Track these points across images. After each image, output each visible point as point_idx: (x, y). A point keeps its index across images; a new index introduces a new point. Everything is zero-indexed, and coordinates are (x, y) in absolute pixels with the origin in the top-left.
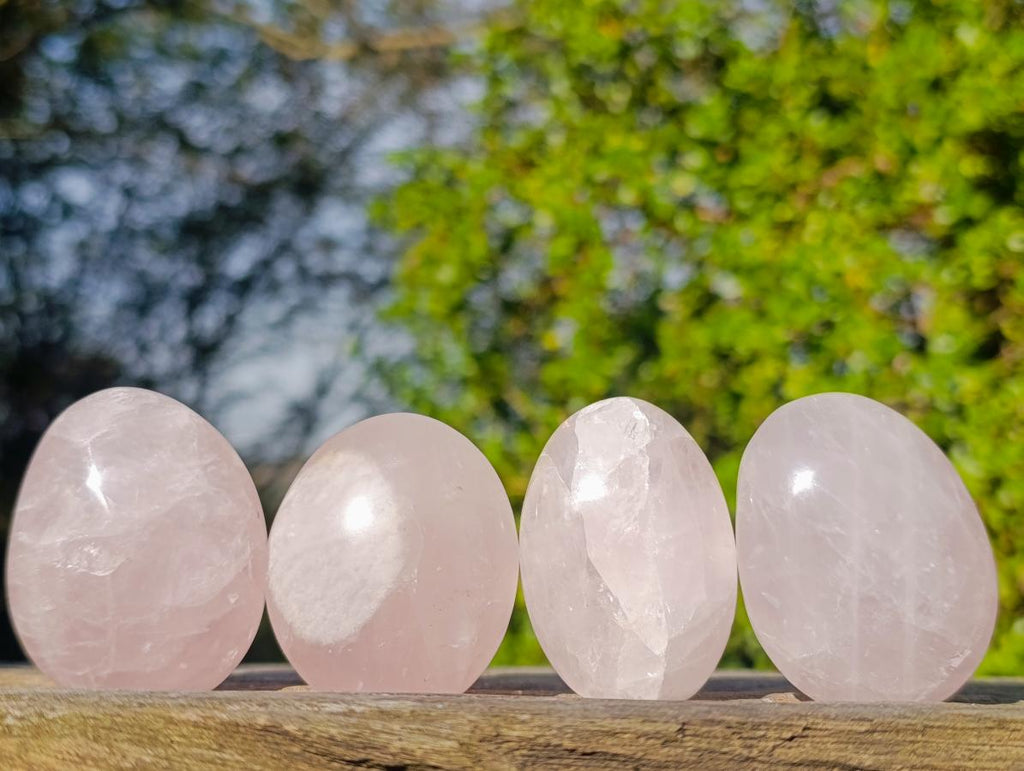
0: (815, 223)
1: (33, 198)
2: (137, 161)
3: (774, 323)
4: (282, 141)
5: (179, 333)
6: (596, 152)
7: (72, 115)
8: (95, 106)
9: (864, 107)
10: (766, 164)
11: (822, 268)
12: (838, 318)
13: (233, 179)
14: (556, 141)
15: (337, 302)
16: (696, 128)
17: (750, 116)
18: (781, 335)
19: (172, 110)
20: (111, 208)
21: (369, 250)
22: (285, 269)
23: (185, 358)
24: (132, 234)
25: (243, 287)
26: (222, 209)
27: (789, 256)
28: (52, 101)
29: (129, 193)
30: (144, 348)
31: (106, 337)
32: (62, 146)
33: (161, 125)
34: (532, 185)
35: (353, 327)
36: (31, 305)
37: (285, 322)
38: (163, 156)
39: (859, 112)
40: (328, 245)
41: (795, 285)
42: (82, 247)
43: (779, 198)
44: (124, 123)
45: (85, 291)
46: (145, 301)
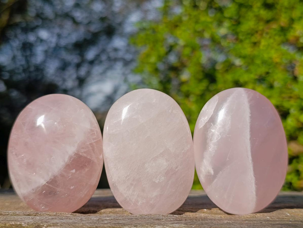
0: (263, 43)
1: (31, 38)
2: (61, 27)
3: (251, 73)
4: (103, 19)
5: (74, 76)
6: (197, 22)
7: (42, 13)
8: (48, 11)
9: (278, 7)
10: (249, 24)
11: (266, 56)
12: (270, 71)
13: (89, 31)
14: (185, 19)
15: (119, 67)
16: (227, 14)
17: (243, 10)
18: (253, 76)
19: (71, 11)
20: (54, 40)
21: (127, 51)
22: (104, 57)
23: (76, 83)
24: (60, 48)
25: (92, 63)
26: (85, 40)
27: (256, 53)
28: (36, 10)
29: (59, 36)
30: (64, 80)
31: (53, 78)
32: (40, 22)
33: (67, 16)
34: (178, 32)
35: (124, 74)
36: (32, 69)
37: (104, 72)
38: (68, 24)
39: (276, 8)
40: (116, 50)
41: (258, 62)
42: (46, 52)
43: (252, 35)
44: (57, 15)
45: (47, 65)
46: (64, 67)
